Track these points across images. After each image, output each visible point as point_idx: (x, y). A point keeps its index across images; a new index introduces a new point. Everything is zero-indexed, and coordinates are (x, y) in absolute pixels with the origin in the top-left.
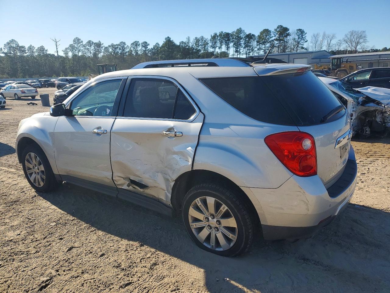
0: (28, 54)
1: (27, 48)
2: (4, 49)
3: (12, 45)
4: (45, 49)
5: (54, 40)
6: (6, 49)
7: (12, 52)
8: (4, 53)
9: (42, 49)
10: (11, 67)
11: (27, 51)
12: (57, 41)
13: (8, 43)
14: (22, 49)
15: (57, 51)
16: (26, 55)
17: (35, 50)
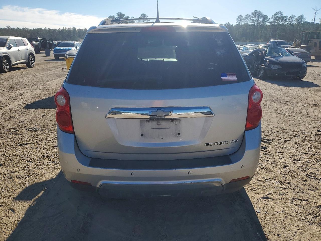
0: (288, 22)
1: (289, 18)
2: (271, 19)
3: (278, 16)
4: (304, 18)
5: (315, 9)
6: (272, 19)
7: (276, 22)
8: (270, 22)
9: (301, 18)
10: (272, 34)
11: (288, 20)
12: (317, 10)
13: (275, 14)
14: (284, 18)
15: (315, 19)
16: (286, 23)
17: (295, 19)
